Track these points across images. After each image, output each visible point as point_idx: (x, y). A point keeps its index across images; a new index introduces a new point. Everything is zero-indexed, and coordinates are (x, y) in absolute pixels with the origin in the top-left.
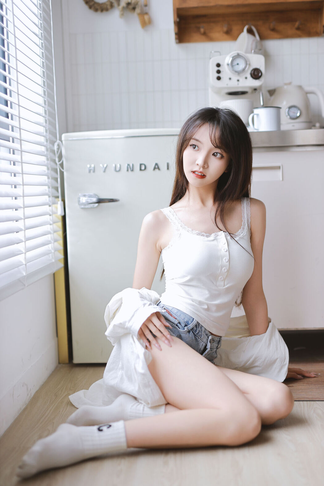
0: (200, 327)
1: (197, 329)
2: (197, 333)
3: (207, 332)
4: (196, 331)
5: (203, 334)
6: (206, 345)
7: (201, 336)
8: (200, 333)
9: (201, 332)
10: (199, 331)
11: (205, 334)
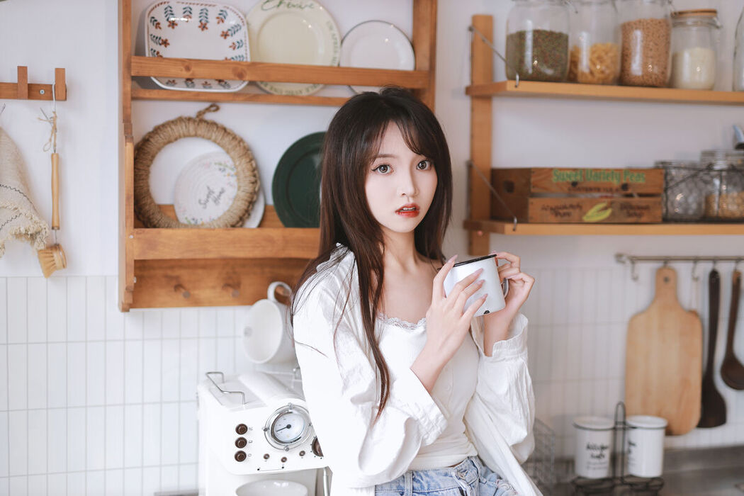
0: (423, 477)
1: (421, 483)
2: (426, 488)
3: (443, 472)
4: (422, 487)
5: (440, 480)
6: (460, 488)
7: (439, 485)
8: (432, 484)
9: (433, 481)
10: (427, 482)
11: (442, 477)
